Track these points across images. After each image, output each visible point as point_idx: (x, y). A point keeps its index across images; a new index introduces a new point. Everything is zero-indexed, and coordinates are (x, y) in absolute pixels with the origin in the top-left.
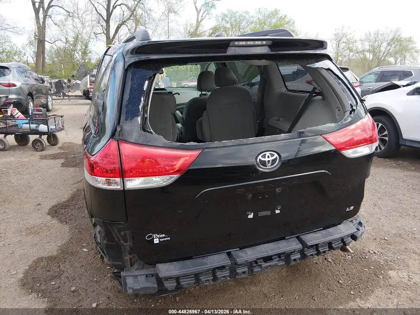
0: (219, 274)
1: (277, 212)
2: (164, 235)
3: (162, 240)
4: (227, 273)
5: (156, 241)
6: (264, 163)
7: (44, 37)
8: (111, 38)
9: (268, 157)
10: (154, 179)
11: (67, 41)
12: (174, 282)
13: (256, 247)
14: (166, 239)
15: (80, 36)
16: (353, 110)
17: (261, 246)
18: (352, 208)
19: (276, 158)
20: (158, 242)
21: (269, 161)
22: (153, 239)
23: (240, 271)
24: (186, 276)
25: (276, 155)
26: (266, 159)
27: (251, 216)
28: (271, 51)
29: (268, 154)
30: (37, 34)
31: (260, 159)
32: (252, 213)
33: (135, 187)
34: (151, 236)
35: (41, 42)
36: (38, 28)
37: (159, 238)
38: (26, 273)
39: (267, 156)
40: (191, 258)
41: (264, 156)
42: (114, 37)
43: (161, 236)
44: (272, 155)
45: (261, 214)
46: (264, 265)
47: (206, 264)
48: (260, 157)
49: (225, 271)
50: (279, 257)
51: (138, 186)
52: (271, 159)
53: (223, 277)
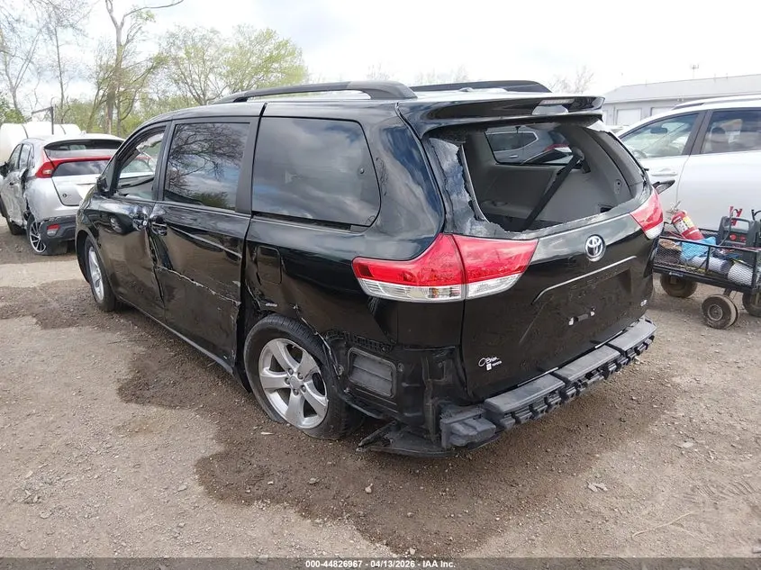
0: (551, 400)
1: (593, 314)
2: (495, 359)
3: (494, 365)
4: (558, 398)
5: (489, 367)
12: (510, 420)
14: (497, 363)
19: (600, 243)
20: (491, 368)
21: (595, 248)
22: (486, 364)
23: (570, 393)
24: (521, 409)
25: (600, 240)
26: (593, 246)
28: (569, 112)
34: (485, 361)
37: (492, 363)
40: (516, 387)
43: (493, 360)
44: (597, 240)
45: (581, 318)
46: (589, 382)
49: (555, 396)
50: (598, 370)
51: (480, 294)
52: (597, 245)
53: (555, 403)
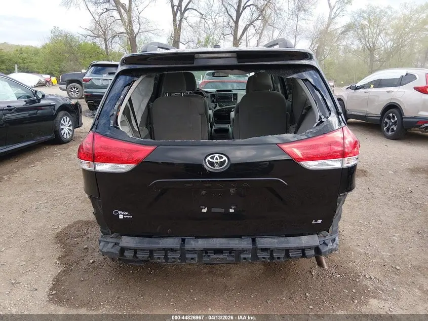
0: (171, 255)
1: (232, 211)
2: (127, 213)
3: (126, 217)
4: (177, 255)
5: (121, 217)
6: (212, 164)
7: (179, 38)
8: (238, 39)
9: (217, 159)
10: (120, 165)
11: (199, 42)
12: (132, 253)
13: (209, 239)
14: (129, 217)
15: (211, 37)
16: (322, 122)
17: (215, 239)
18: (319, 221)
19: (225, 160)
20: (122, 218)
21: (217, 163)
22: (119, 214)
23: (189, 256)
25: (225, 158)
26: (214, 161)
27: (205, 210)
28: (238, 62)
29: (217, 156)
30: (173, 35)
31: (208, 160)
32: (206, 208)
33: (104, 170)
34: (117, 212)
35: (176, 42)
36: (175, 30)
37: (124, 215)
38: (64, 230)
39: (215, 158)
40: (150, 237)
41: (212, 158)
42: (240, 38)
43: (125, 213)
44: (221, 158)
45: (214, 210)
46: (213, 256)
47: (158, 243)
48: (209, 158)
49: (175, 254)
50: (230, 253)
51: (106, 170)
52: (219, 160)
53: (173, 258)
